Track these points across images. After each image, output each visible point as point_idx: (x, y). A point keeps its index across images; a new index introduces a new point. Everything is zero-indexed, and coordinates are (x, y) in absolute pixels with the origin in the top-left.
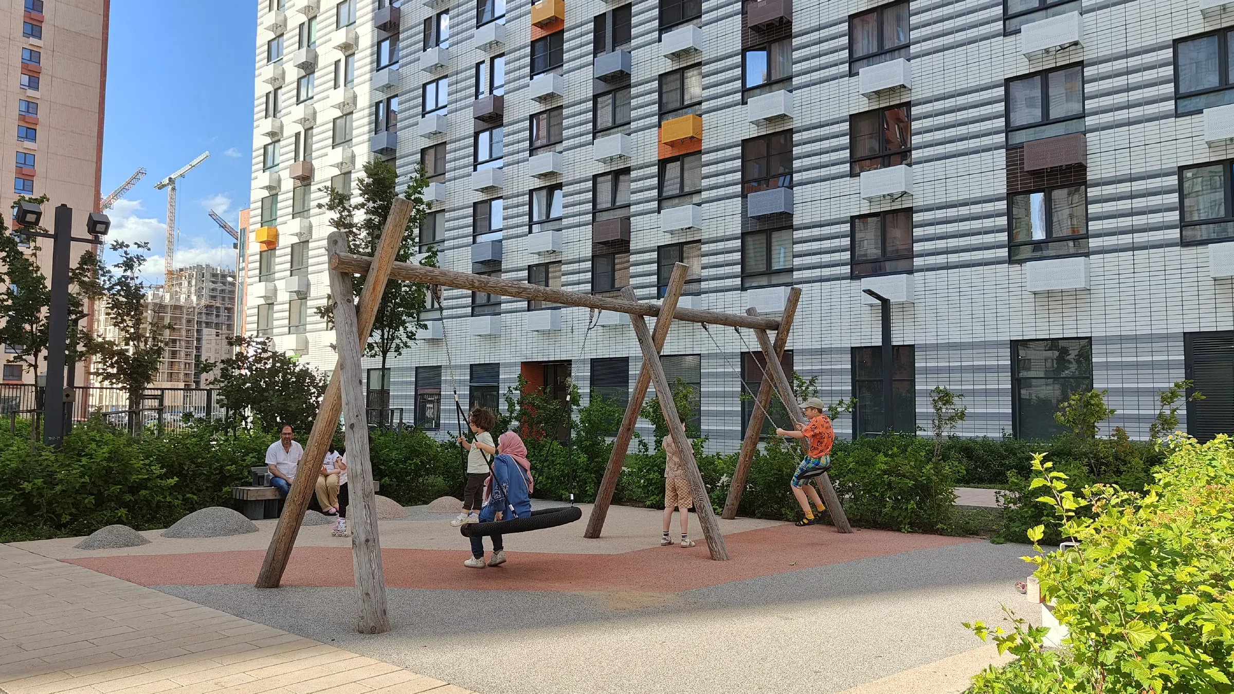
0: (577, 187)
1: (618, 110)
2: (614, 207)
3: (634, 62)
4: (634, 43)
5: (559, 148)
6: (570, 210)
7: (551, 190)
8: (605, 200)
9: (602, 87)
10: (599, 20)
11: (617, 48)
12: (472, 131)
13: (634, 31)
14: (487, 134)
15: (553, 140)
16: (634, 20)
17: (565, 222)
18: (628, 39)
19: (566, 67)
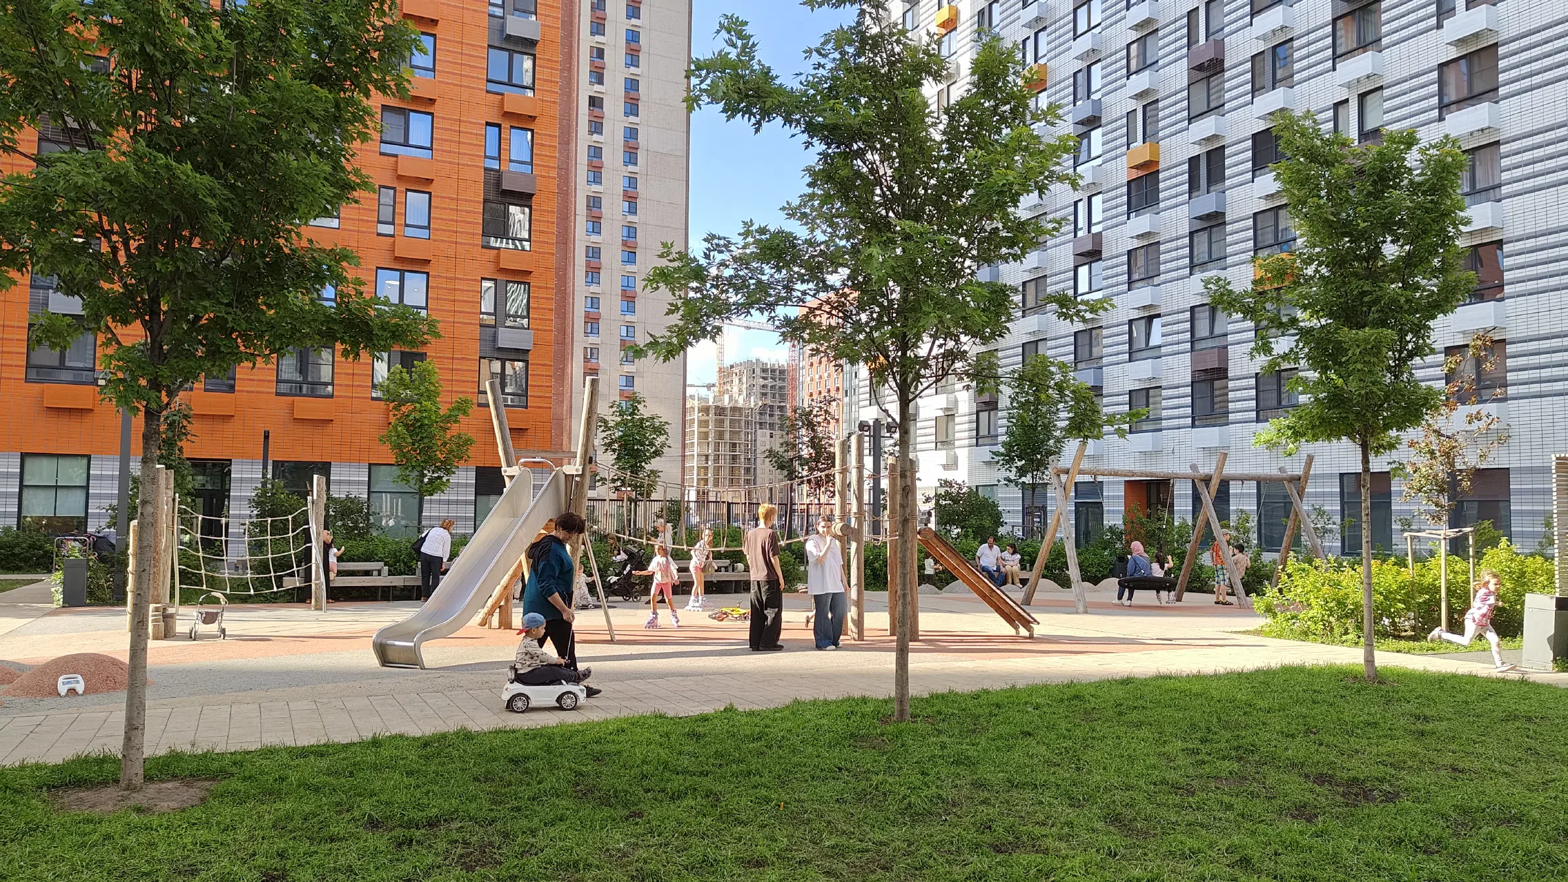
0: (1175, 317)
1: (1214, 246)
2: (1212, 336)
3: (1228, 200)
4: (1228, 183)
5: (1156, 280)
6: (1169, 339)
7: (1150, 319)
8: (1203, 329)
9: (1199, 225)
10: (1193, 162)
11: (1212, 188)
12: (1072, 266)
13: (1228, 172)
14: (1087, 267)
15: (1150, 274)
16: (1227, 162)
17: (1163, 350)
18: (1223, 179)
19: (1162, 205)
